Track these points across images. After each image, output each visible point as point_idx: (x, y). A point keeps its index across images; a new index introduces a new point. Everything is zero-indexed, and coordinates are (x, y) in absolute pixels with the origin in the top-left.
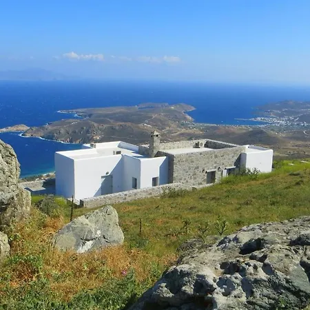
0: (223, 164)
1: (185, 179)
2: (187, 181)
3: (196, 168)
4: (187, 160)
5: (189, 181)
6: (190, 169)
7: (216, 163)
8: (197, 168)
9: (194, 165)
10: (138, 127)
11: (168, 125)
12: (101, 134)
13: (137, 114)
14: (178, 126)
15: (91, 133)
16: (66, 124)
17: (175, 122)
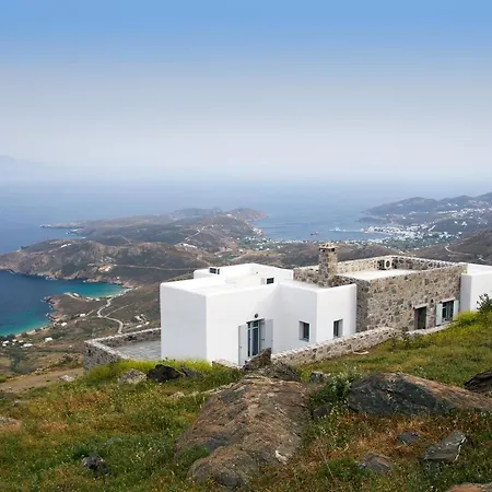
0: (437, 294)
1: (383, 322)
3: (399, 303)
4: (386, 289)
6: (390, 303)
7: (427, 292)
9: (397, 297)
10: (175, 249)
11: (223, 245)
12: (112, 263)
13: (171, 227)
14: (240, 246)
15: (94, 261)
16: (51, 248)
17: (235, 238)
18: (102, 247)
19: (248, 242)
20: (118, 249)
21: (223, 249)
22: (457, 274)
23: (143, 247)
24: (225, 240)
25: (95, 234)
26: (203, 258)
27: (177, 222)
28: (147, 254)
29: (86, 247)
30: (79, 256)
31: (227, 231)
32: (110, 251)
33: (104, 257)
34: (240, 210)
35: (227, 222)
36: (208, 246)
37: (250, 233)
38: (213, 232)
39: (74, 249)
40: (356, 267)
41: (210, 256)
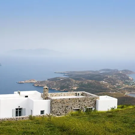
0: (84, 105)
1: (59, 112)
2: (61, 114)
3: (66, 107)
4: (60, 102)
5: (62, 113)
6: (62, 107)
7: (79, 104)
8: (68, 107)
9: (66, 105)
10: (99, 83)
11: (117, 82)
12: (77, 86)
13: (99, 75)
14: (124, 83)
15: (71, 85)
16: (57, 80)
17: (122, 80)
18: (74, 81)
19: (127, 82)
20: (80, 82)
21: (117, 84)
22: (95, 99)
23: (88, 82)
24: (118, 81)
25: (72, 76)
26: (109, 87)
27: (101, 74)
28: (90, 84)
29: (69, 80)
30: (66, 83)
31: (119, 78)
32: (77, 82)
33: (75, 84)
34: (125, 70)
35: (120, 74)
36: (112, 83)
37: (128, 79)
38: (114, 78)
39: (64, 81)
40: (65, 94)
41: (112, 86)
